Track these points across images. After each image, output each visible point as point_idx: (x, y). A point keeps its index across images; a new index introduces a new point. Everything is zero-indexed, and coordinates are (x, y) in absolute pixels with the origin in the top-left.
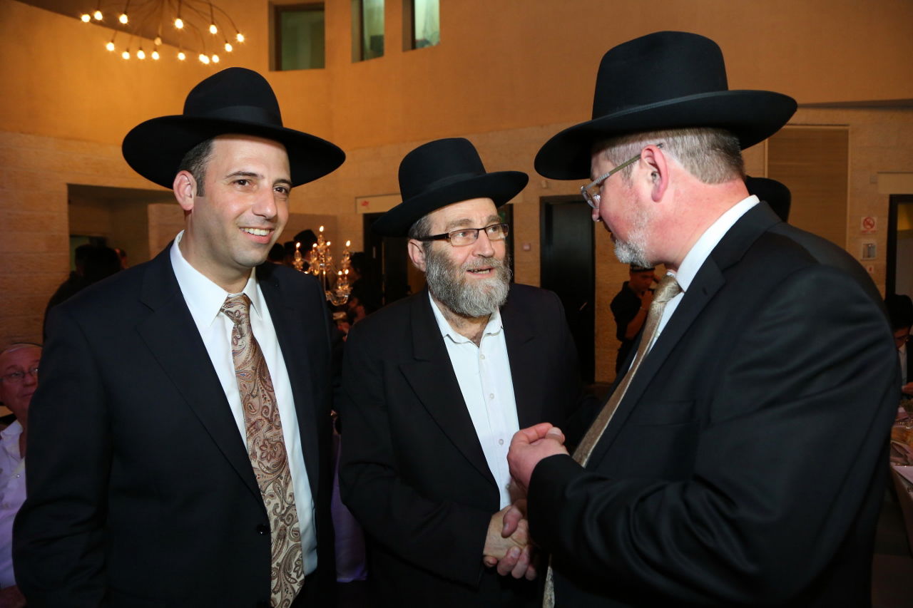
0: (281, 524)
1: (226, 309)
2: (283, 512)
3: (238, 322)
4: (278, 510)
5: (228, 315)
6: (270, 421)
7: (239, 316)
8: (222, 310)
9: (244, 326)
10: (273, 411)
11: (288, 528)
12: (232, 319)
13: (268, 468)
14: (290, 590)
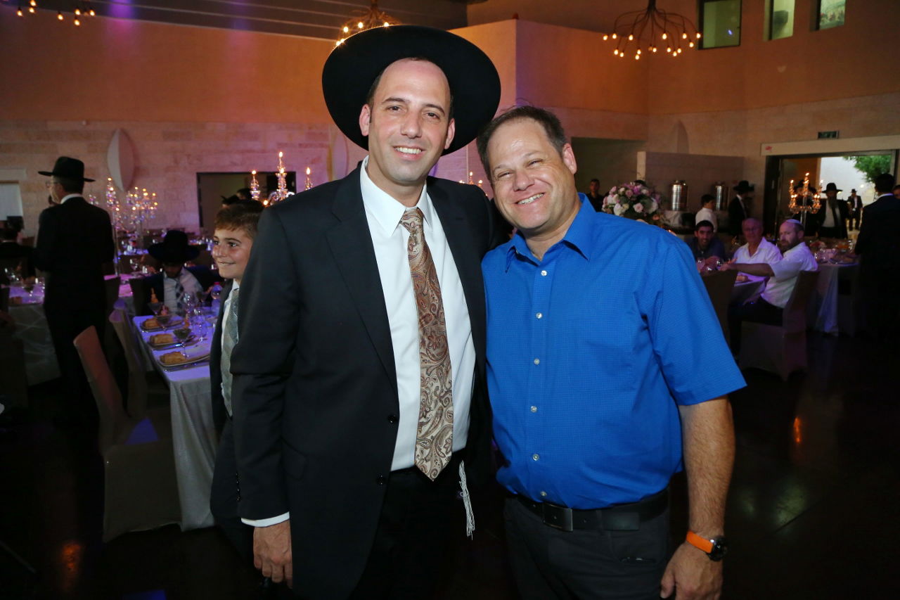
0: (440, 404)
1: (403, 221)
2: (442, 394)
3: (414, 232)
4: (438, 392)
5: (405, 226)
6: (436, 317)
7: (414, 227)
8: (400, 222)
9: (419, 236)
10: (439, 309)
11: (445, 409)
12: (409, 229)
13: (433, 355)
14: (439, 462)
